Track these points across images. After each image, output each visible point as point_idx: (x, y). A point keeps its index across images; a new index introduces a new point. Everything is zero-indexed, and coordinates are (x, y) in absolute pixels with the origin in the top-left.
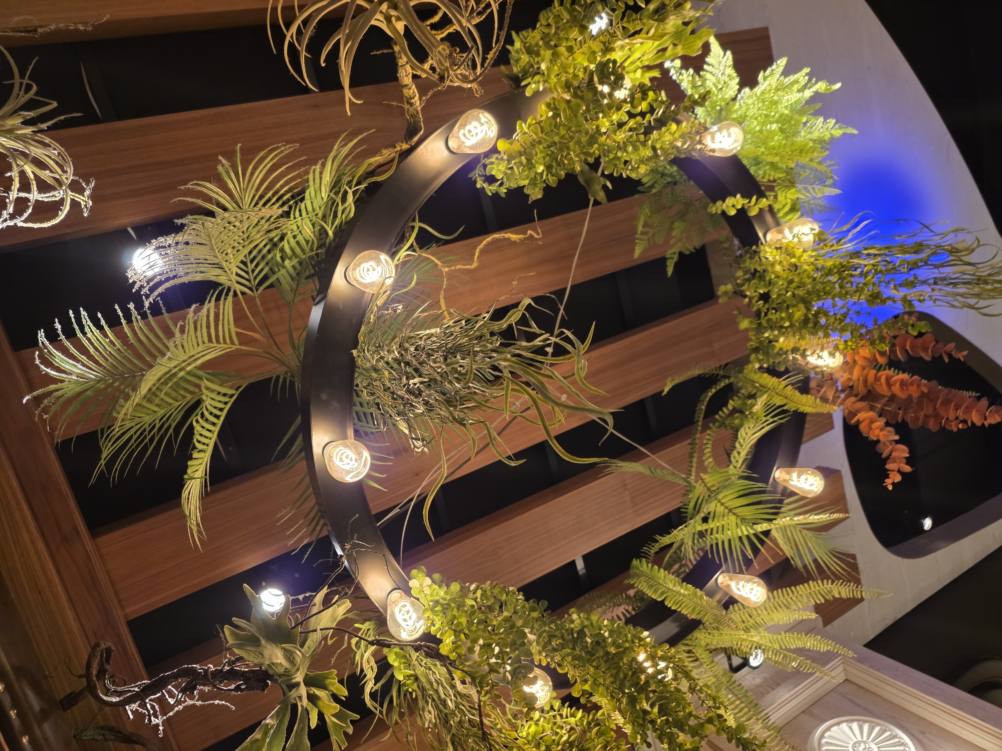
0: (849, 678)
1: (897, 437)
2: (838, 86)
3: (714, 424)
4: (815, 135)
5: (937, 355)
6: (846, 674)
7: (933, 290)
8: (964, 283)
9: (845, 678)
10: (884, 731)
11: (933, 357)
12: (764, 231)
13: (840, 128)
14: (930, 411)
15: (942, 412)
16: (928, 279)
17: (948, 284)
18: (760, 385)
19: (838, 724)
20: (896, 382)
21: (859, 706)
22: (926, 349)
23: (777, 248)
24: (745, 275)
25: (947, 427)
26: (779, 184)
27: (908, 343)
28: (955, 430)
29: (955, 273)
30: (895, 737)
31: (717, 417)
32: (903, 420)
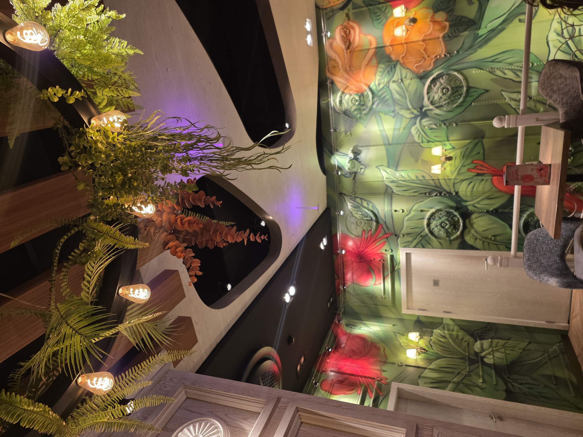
0: (189, 396)
1: (194, 255)
2: (124, 16)
3: (68, 263)
4: (115, 51)
5: (207, 204)
6: (186, 395)
7: (200, 163)
8: (216, 160)
9: (186, 397)
10: (207, 424)
11: (205, 205)
12: (88, 117)
13: (131, 49)
14: (208, 237)
15: (214, 238)
16: (197, 157)
17: (208, 160)
18: (98, 231)
19: (181, 430)
20: (185, 221)
21: (194, 412)
22: (200, 200)
23: (98, 131)
24: (76, 149)
25: (218, 246)
26: (96, 84)
27: (190, 197)
28: (222, 247)
29: (210, 153)
30: (212, 425)
31: (70, 257)
32: (196, 244)
